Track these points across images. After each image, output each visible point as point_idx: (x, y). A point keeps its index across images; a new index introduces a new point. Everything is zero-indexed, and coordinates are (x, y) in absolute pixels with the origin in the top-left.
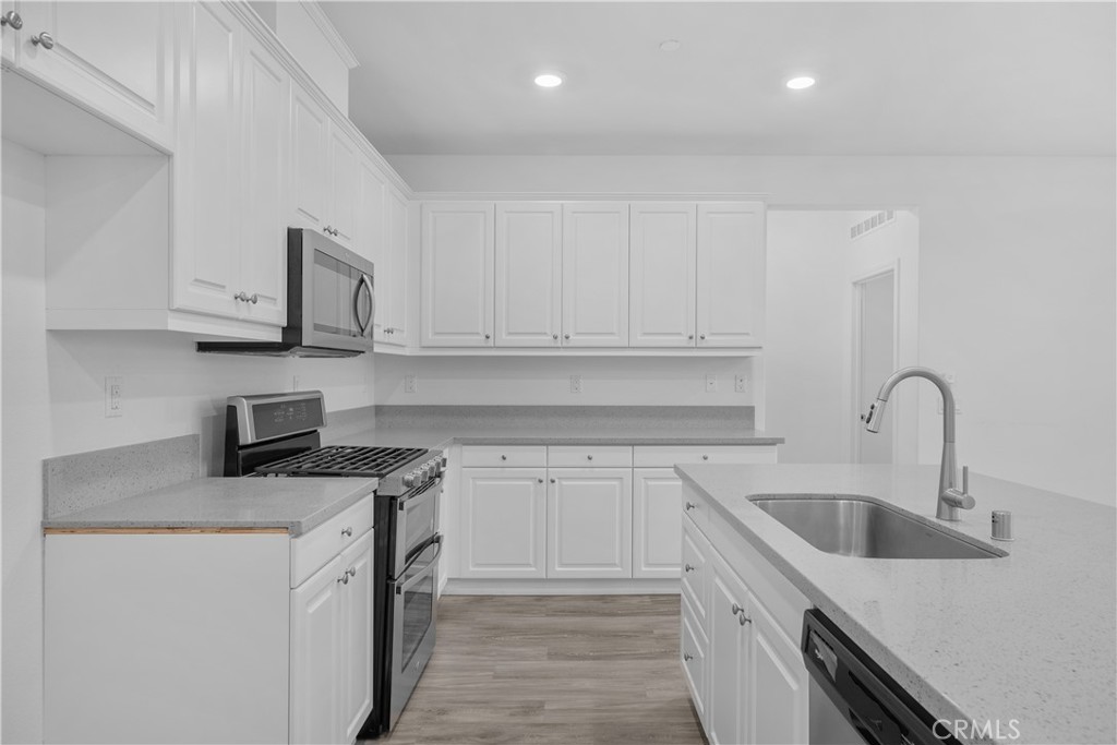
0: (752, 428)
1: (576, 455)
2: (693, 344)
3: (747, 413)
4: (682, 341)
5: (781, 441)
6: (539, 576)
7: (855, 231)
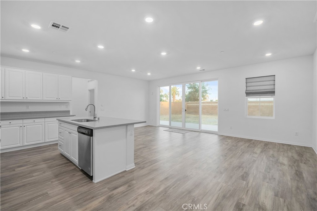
0: (69, 114)
1: (32, 120)
2: (57, 99)
3: (69, 111)
4: (55, 99)
5: (75, 115)
6: (21, 146)
7: (88, 81)
